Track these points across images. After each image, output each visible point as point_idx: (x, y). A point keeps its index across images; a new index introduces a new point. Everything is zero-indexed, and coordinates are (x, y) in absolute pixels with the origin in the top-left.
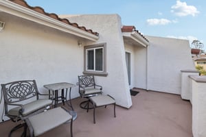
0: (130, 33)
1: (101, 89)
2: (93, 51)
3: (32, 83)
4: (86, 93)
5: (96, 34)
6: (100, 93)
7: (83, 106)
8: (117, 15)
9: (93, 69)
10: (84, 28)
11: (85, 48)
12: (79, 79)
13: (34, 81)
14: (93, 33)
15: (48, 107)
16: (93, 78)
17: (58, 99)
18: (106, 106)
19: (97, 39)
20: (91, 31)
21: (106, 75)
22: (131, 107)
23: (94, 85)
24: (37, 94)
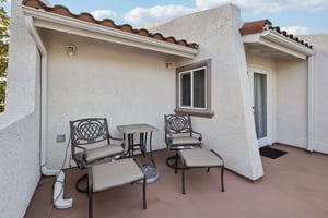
0: (258, 35)
1: (200, 139)
2: (189, 75)
3: (102, 122)
4: (174, 142)
5: (194, 46)
6: (199, 145)
7: (171, 163)
8: (231, 5)
9: (190, 104)
10: (172, 40)
11: (178, 70)
12: (166, 120)
13: (105, 120)
14: (188, 45)
15: (118, 157)
16: (189, 120)
17: (134, 147)
18: (209, 168)
19: (195, 55)
20: (185, 41)
21: (210, 116)
22: (261, 178)
23: (191, 131)
24: (109, 137)
